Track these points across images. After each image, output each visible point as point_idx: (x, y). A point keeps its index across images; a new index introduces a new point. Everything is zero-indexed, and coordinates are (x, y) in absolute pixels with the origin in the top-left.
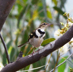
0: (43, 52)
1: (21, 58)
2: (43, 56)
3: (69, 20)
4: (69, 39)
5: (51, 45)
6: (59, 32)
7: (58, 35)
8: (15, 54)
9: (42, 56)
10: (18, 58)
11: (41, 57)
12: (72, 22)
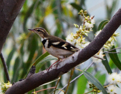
1: (33, 75)
3: (86, 20)
4: (96, 50)
5: (73, 57)
6: (72, 36)
7: (72, 41)
8: (20, 65)
9: (61, 72)
10: (29, 74)
12: (90, 23)
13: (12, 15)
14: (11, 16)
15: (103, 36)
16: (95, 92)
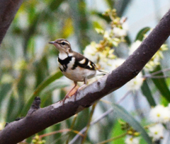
0: (82, 99)
1: (37, 111)
2: (83, 106)
4: (135, 72)
5: (99, 83)
9: (80, 107)
10: (31, 110)
11: (77, 107)
12: (121, 28)
13: (4, 19)
14: (3, 21)
15: (145, 51)
16: (130, 135)
